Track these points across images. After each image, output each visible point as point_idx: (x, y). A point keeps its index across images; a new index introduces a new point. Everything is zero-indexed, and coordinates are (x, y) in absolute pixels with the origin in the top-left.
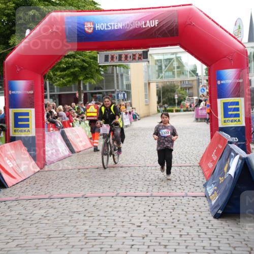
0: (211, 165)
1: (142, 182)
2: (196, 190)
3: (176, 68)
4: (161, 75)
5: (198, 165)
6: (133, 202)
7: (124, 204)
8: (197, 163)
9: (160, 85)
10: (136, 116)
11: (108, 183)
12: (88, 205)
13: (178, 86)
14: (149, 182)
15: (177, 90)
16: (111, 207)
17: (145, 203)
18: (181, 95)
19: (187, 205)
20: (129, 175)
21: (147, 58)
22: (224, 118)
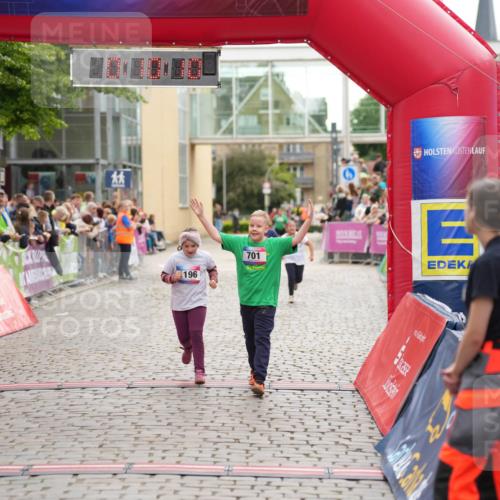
0: (392, 390)
1: (196, 433)
2: (354, 461)
3: (271, 105)
4: (225, 124)
5: (353, 387)
6: (176, 492)
8: (347, 383)
9: (223, 153)
10: (153, 239)
11: (95, 433)
12: (43, 497)
13: (273, 158)
14: (216, 434)
15: (269, 169)
17: (214, 493)
18: (278, 184)
20: (155, 411)
21: (214, 73)
22: (429, 254)
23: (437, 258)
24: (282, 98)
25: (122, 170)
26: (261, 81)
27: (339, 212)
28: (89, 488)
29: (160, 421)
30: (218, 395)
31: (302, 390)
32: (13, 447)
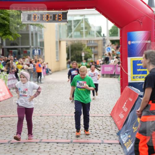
0: (122, 116)
1: (62, 130)
2: (110, 138)
3: (84, 28)
4: (70, 35)
5: (110, 116)
6: (55, 148)
7: (48, 150)
8: (108, 114)
9: (69, 43)
10: (48, 71)
12: (15, 150)
13: (85, 45)
14: (67, 130)
15: (84, 48)
16: (36, 152)
17: (67, 148)
18: (87, 53)
19: (104, 151)
20: (49, 124)
21: (66, 18)
22: (133, 74)
23: (136, 75)
24: (87, 26)
25: (38, 49)
26: (81, 21)
27: (105, 61)
28: (29, 147)
29: (50, 126)
30: (68, 118)
31: (94, 117)
32: (5, 135)
